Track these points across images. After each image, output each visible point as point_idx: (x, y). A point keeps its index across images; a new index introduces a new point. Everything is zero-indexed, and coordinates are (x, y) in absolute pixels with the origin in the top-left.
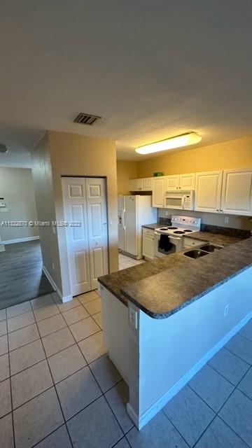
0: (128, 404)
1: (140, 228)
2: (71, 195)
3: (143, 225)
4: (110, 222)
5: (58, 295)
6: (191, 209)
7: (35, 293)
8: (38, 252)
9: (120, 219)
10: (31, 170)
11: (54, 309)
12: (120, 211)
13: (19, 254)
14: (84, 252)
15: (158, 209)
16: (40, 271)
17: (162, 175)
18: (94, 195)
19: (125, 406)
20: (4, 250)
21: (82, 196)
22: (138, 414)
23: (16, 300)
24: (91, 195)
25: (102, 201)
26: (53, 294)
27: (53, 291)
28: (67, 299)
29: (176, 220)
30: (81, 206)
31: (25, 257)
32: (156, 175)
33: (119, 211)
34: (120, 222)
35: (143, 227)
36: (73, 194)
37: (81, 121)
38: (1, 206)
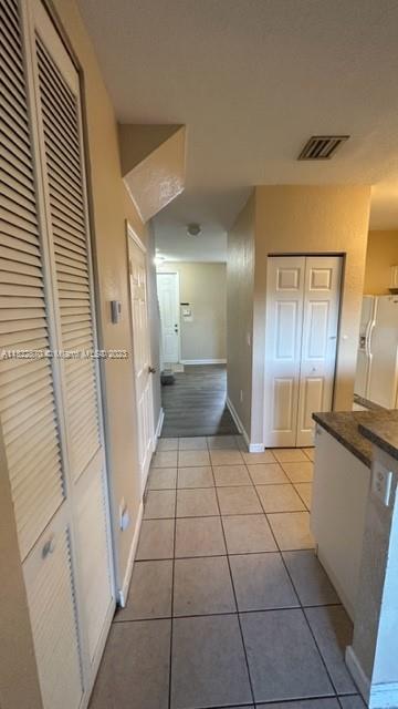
0: (349, 648)
2: (280, 286)
4: (344, 336)
5: (243, 438)
7: (213, 429)
8: (222, 379)
9: (363, 338)
10: (225, 264)
11: (235, 457)
12: (364, 325)
13: (199, 378)
14: (291, 381)
16: (222, 403)
18: (317, 287)
19: (343, 650)
20: (182, 371)
21: (298, 287)
22: (370, 677)
23: (191, 431)
24: (313, 286)
25: (332, 295)
26: (237, 437)
27: (238, 433)
28: (255, 447)
30: (294, 304)
31: (205, 383)
33: (362, 324)
34: (362, 346)
36: (283, 284)
37: (311, 156)
38: (186, 313)
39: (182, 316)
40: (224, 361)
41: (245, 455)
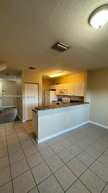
1: (51, 102)
2: (27, 89)
3: (53, 100)
6: (66, 95)
7: (14, 120)
10: (16, 81)
12: (45, 96)
15: (58, 95)
16: (16, 115)
17: (59, 84)
18: (34, 89)
20: (3, 109)
21: (31, 89)
25: (37, 91)
26: (20, 121)
28: (24, 121)
29: (63, 99)
32: (57, 84)
35: (52, 101)
37: (31, 69)
38: (4, 93)
39: (3, 94)
40: (16, 106)
41: (22, 123)
